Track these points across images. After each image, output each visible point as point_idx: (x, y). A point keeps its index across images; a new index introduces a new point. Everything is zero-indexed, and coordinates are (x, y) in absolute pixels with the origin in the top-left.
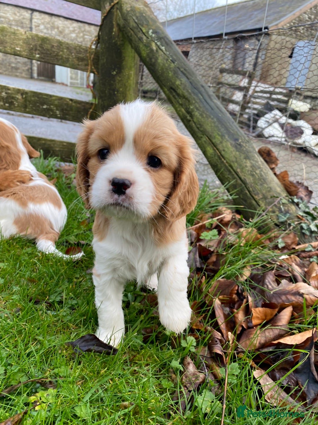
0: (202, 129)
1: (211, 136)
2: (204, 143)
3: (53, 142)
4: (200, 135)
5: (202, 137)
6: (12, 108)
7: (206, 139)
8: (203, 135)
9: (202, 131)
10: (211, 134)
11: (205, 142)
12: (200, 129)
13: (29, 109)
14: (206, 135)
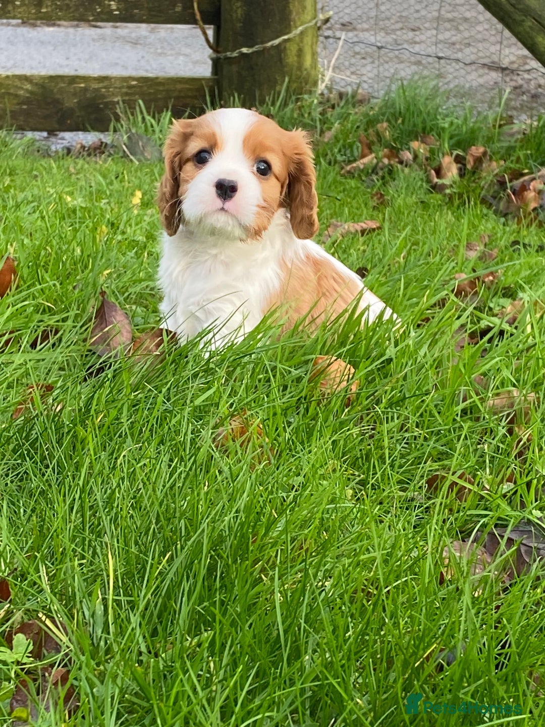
0: (521, 7)
1: (540, 16)
2: (528, 29)
3: (106, 83)
4: (518, 17)
5: (523, 21)
6: (9, 12)
7: (533, 23)
8: (526, 16)
9: (520, 10)
10: (539, 13)
11: (530, 27)
12: (517, 6)
13: (47, 7)
14: (530, 16)
